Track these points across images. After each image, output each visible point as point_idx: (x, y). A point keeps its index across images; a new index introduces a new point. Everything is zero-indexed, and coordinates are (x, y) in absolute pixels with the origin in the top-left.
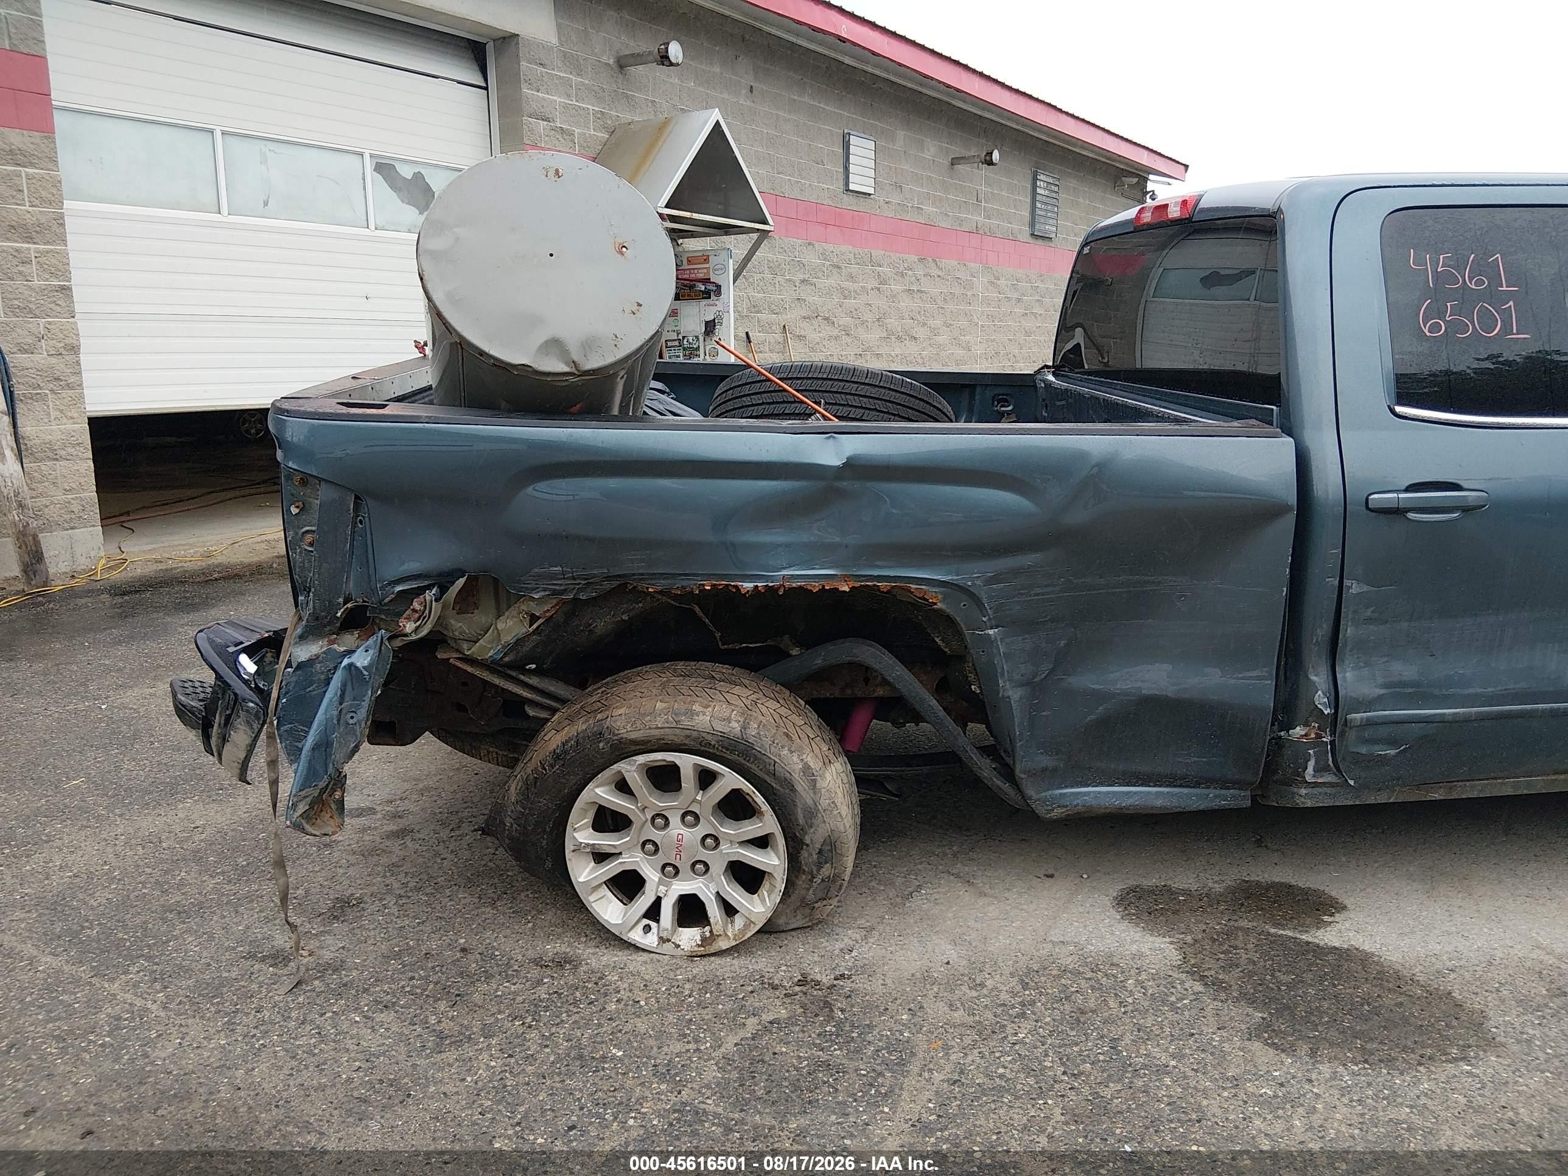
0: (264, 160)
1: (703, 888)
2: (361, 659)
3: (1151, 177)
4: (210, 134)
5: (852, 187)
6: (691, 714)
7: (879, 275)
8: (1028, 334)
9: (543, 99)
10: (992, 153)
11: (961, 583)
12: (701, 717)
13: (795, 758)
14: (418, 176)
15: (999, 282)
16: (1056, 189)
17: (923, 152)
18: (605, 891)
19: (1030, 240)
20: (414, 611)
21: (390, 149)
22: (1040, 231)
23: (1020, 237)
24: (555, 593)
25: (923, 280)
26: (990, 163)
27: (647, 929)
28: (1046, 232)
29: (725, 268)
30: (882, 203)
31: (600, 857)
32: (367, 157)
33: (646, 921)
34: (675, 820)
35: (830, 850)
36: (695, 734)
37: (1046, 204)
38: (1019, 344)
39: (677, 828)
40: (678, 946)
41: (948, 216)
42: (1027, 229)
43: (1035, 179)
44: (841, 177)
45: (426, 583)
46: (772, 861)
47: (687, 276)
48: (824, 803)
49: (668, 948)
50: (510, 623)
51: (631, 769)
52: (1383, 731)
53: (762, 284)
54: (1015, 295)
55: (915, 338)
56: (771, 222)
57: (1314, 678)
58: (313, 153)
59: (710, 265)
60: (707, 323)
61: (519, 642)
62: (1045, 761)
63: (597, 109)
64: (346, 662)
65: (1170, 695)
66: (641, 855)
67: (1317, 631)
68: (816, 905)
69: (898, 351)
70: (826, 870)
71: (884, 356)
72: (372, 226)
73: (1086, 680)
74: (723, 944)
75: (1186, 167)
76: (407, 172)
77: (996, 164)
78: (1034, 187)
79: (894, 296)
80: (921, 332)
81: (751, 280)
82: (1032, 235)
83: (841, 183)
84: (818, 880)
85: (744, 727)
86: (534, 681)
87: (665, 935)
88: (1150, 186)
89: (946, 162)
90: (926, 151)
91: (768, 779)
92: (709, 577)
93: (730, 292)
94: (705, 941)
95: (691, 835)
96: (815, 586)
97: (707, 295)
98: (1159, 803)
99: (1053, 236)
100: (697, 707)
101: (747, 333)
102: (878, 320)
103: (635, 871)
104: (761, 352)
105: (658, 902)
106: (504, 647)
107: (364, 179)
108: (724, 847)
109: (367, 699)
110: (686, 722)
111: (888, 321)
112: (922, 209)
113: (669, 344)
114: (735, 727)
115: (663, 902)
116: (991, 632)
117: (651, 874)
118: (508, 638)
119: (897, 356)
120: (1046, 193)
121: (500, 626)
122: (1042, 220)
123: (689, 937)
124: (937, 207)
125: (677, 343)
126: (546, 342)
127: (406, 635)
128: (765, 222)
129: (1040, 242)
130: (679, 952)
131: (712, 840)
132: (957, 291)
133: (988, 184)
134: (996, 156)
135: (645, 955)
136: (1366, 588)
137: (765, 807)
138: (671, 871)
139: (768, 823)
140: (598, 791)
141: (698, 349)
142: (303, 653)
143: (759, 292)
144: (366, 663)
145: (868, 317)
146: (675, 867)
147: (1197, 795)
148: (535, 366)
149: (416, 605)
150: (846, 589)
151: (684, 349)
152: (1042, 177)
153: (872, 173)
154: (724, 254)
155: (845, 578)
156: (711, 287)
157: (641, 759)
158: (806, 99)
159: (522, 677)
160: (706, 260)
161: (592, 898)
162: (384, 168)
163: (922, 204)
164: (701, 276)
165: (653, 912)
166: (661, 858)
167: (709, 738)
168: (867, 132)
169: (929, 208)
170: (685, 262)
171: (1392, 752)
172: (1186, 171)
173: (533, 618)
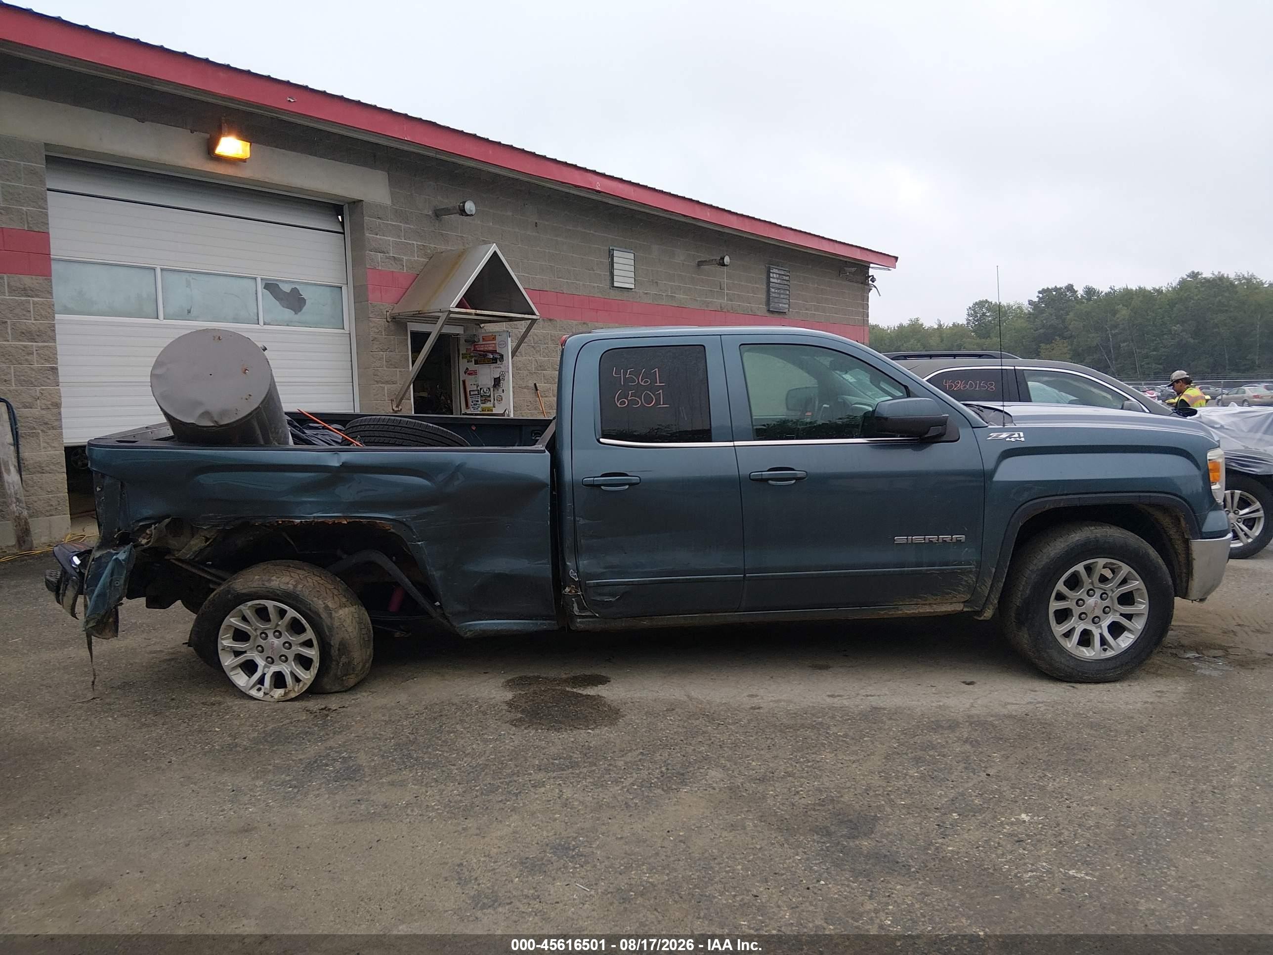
0: (188, 285)
1: (286, 669)
2: (122, 556)
3: (872, 265)
4: (153, 271)
5: (616, 284)
6: (269, 580)
9: (380, 239)
10: (723, 259)
11: (401, 520)
12: (275, 582)
13: (320, 602)
14: (295, 291)
16: (787, 278)
17: (674, 259)
18: (239, 670)
19: (768, 314)
20: (147, 534)
21: (273, 275)
22: (776, 308)
23: (759, 313)
24: (213, 526)
26: (723, 265)
27: (259, 690)
28: (780, 308)
29: (506, 344)
30: (641, 294)
31: (237, 653)
32: (259, 280)
33: (259, 686)
34: (270, 634)
35: (344, 648)
36: (271, 590)
37: (779, 289)
39: (272, 638)
40: (272, 697)
41: (697, 300)
42: (764, 307)
43: (769, 272)
44: (608, 278)
45: (153, 521)
46: (312, 653)
47: (482, 349)
48: (336, 624)
49: (268, 698)
50: (197, 541)
51: (246, 608)
52: (607, 589)
53: (547, 351)
56: (537, 313)
57: (568, 563)
58: (222, 279)
59: (496, 342)
60: (495, 379)
61: (201, 551)
62: (459, 608)
63: (419, 243)
64: (115, 557)
65: (507, 572)
66: (257, 653)
67: (568, 542)
68: (344, 678)
70: (344, 659)
72: (261, 322)
73: (472, 567)
74: (293, 695)
76: (286, 288)
77: (727, 265)
78: (769, 277)
81: (538, 349)
82: (769, 310)
83: (608, 282)
84: (341, 664)
85: (295, 586)
86: (213, 571)
87: (266, 691)
88: (871, 272)
89: (694, 264)
90: (677, 258)
91: (308, 612)
92: (281, 517)
93: (509, 360)
94: (286, 694)
95: (277, 642)
96: (330, 521)
97: (494, 361)
98: (515, 628)
99: (786, 311)
100: (274, 578)
101: (535, 384)
103: (253, 660)
104: (546, 397)
105: (264, 675)
106: (194, 553)
107: (256, 294)
108: (293, 648)
109: (124, 575)
110: (267, 584)
112: (675, 297)
113: (472, 393)
114: (291, 587)
115: (266, 676)
116: (419, 543)
117: (261, 662)
118: (195, 549)
120: (779, 281)
121: (192, 543)
122: (776, 300)
123: (278, 693)
124: (687, 295)
125: (476, 393)
126: (203, 413)
127: (143, 545)
128: (533, 314)
129: (776, 315)
130: (272, 700)
131: (288, 645)
133: (729, 277)
134: (727, 260)
135: (257, 701)
136: (587, 521)
137: (307, 626)
138: (271, 661)
139: (310, 634)
140: (232, 620)
141: (490, 396)
142: (97, 554)
143: (544, 357)
144: (123, 558)
146: (272, 659)
147: (532, 623)
148: (197, 423)
149: (148, 532)
150: (346, 522)
151: (481, 396)
152: (775, 271)
153: (632, 274)
154: (505, 335)
155: (345, 518)
156: (497, 356)
157: (250, 603)
158: (579, 229)
159: (206, 569)
160: (494, 339)
161: (232, 673)
162: (271, 287)
163: (675, 293)
164: (491, 348)
165: (261, 681)
166: (265, 654)
167: (278, 592)
168: (626, 248)
169: (680, 296)
170: (481, 340)
171: (614, 599)
173: (207, 539)
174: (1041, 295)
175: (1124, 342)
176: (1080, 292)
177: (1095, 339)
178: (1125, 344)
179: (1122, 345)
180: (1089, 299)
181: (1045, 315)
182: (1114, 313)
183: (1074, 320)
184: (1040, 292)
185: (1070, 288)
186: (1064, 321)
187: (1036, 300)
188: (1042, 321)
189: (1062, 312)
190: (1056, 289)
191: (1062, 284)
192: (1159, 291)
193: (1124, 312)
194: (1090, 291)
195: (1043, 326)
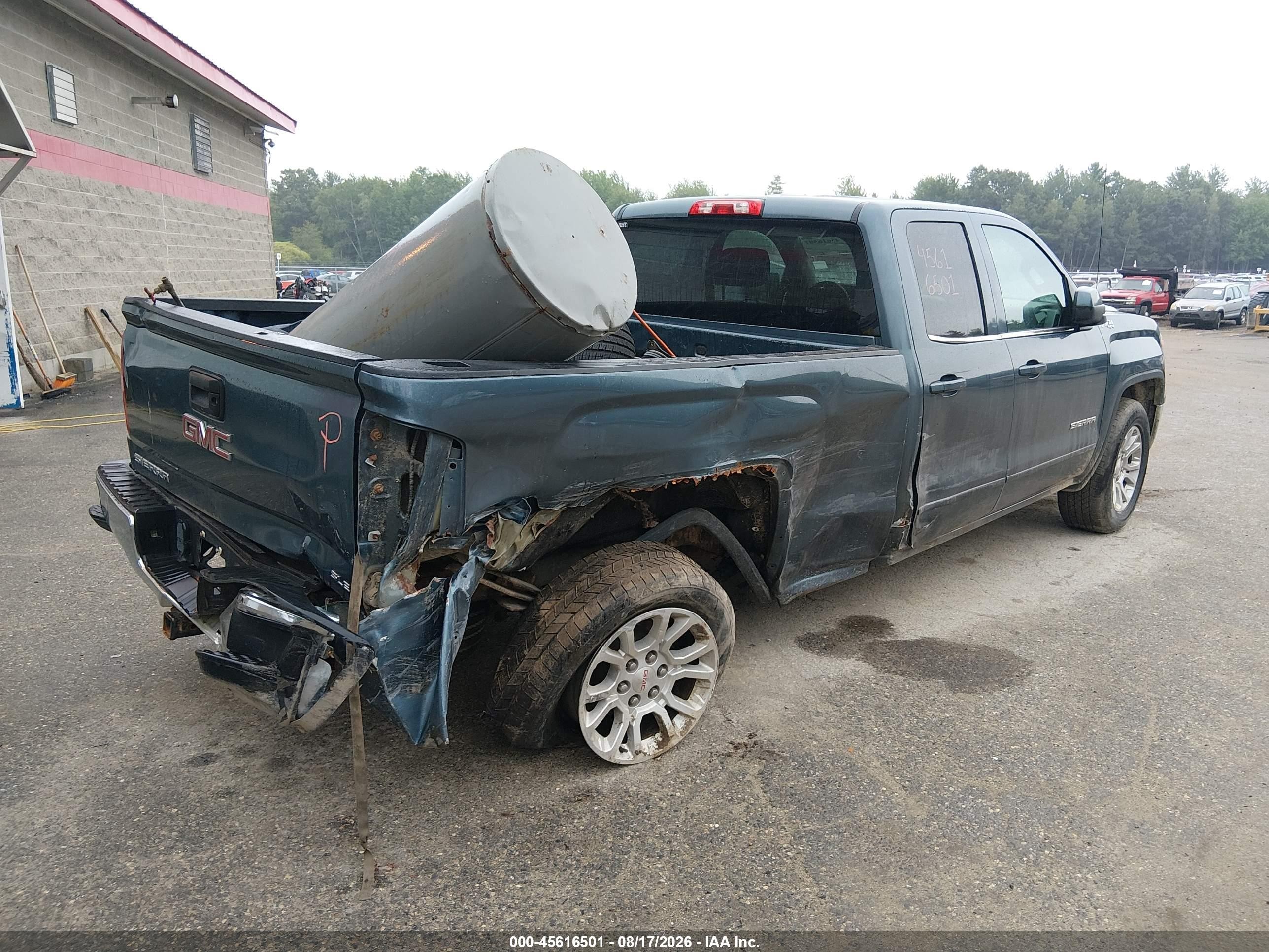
1: (659, 705)
3: (266, 127)
5: (58, 116)
7: (88, 201)
8: (202, 255)
15: (176, 210)
16: (208, 131)
17: (110, 90)
19: (194, 174)
22: (201, 166)
23: (186, 171)
25: (122, 205)
26: (172, 106)
28: (205, 167)
30: (83, 134)
37: (202, 143)
38: (197, 264)
40: (645, 754)
41: (134, 148)
42: (190, 164)
43: (192, 123)
44: (49, 106)
49: (639, 758)
51: (626, 631)
54: (189, 222)
55: (121, 259)
66: (619, 695)
69: (109, 271)
71: (100, 275)
74: (675, 741)
75: (295, 122)
78: (192, 129)
79: (102, 220)
80: (126, 254)
82: (195, 169)
83: (49, 112)
87: (637, 749)
89: (127, 100)
90: (112, 90)
96: (728, 472)
99: (210, 171)
102: (91, 241)
103: (615, 709)
105: (630, 728)
108: (672, 671)
111: (99, 242)
112: (114, 141)
115: (633, 725)
116: (790, 489)
117: (626, 707)
118: (521, 548)
119: (110, 275)
120: (201, 134)
122: (201, 158)
123: (649, 745)
124: (125, 140)
129: (201, 176)
130: (647, 758)
131: (665, 669)
132: (148, 216)
133: (160, 123)
134: (176, 101)
135: (627, 768)
137: (708, 630)
138: (637, 701)
139: (710, 643)
140: (605, 652)
145: (83, 239)
146: (638, 697)
150: (740, 472)
152: (196, 120)
153: (73, 105)
155: (740, 464)
161: (592, 738)
163: (113, 136)
165: (628, 736)
166: (631, 693)
168: (65, 66)
169: (119, 141)
172: (295, 125)
174: (284, 176)
175: (369, 229)
176: (322, 177)
177: (341, 224)
178: (370, 231)
179: (367, 232)
180: (330, 185)
181: (288, 197)
182: (357, 200)
183: (319, 204)
184: (282, 172)
185: (311, 171)
186: (309, 205)
187: (280, 180)
188: (287, 203)
189: (306, 195)
190: (299, 171)
191: (304, 167)
192: (394, 183)
193: (366, 200)
194: (331, 177)
195: (289, 208)
